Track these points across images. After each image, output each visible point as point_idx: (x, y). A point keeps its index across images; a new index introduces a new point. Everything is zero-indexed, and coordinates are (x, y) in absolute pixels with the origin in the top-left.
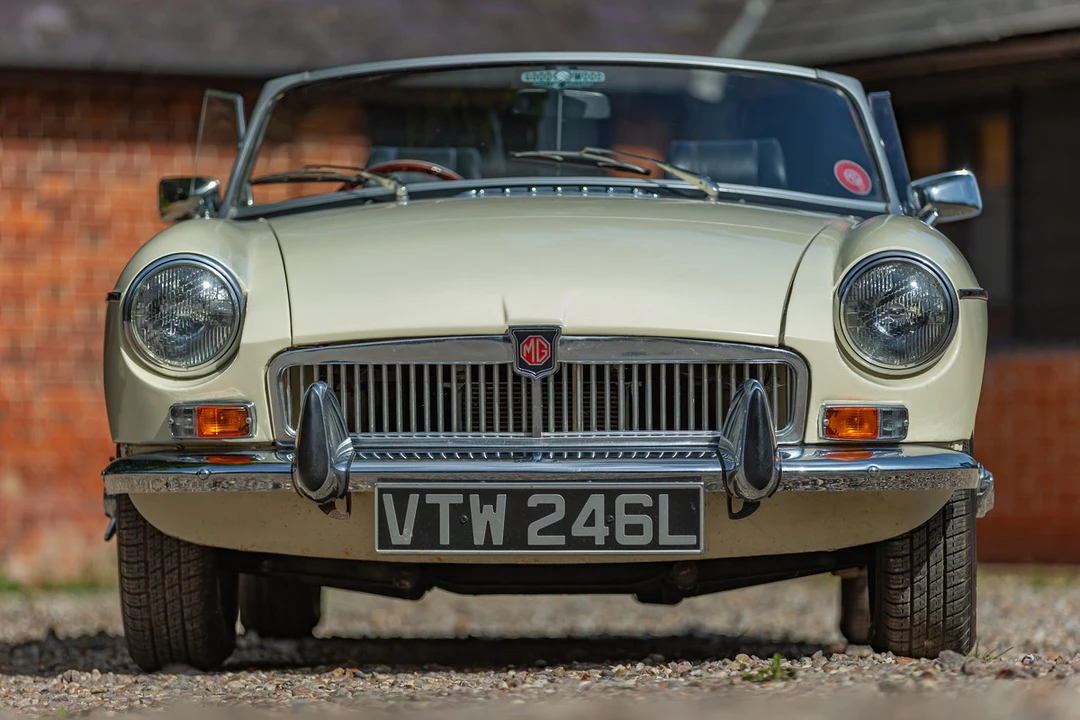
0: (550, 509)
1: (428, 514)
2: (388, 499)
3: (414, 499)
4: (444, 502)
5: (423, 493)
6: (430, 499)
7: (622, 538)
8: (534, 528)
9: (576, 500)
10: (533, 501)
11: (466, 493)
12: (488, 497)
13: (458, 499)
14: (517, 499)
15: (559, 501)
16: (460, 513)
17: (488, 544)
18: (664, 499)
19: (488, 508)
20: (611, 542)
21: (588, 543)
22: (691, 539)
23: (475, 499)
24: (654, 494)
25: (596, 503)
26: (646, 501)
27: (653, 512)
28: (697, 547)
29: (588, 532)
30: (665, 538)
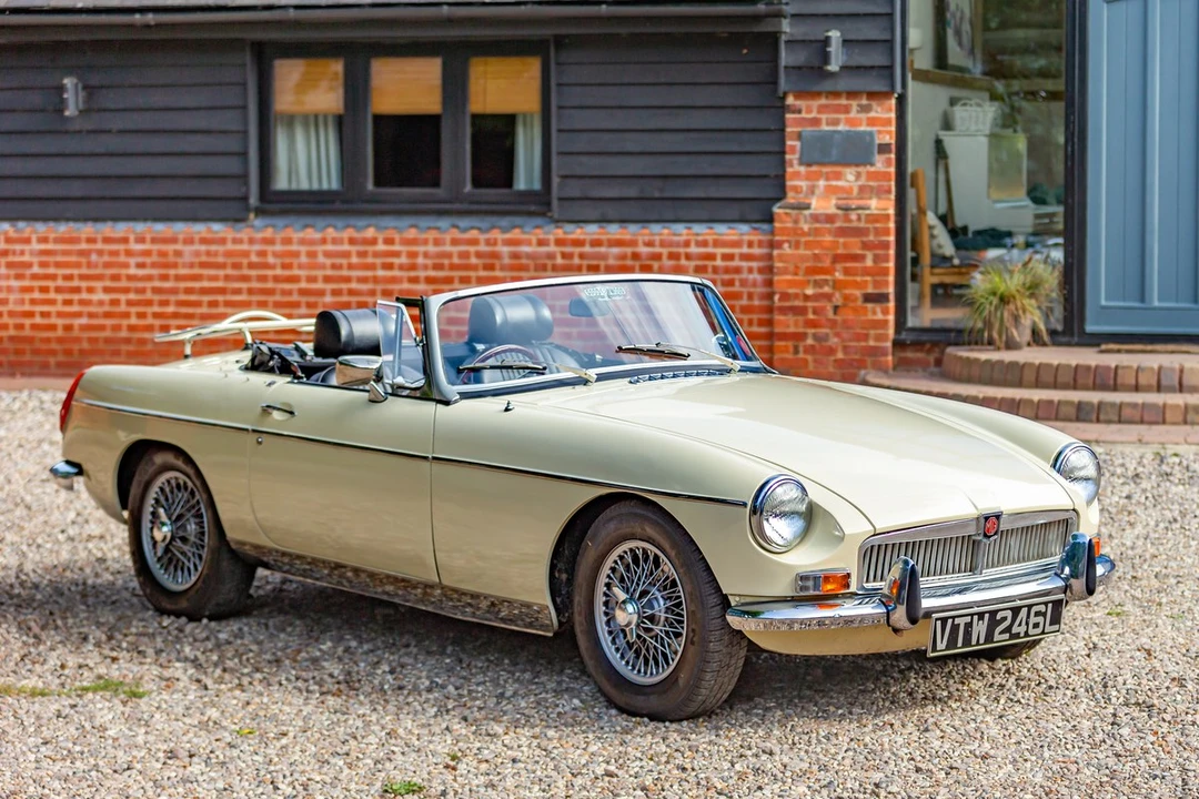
0: (1005, 619)
2: (939, 623)
3: (950, 621)
4: (962, 622)
5: (953, 618)
6: (957, 621)
7: (1031, 631)
9: (1016, 611)
10: (998, 617)
11: (972, 615)
12: (981, 616)
13: (968, 619)
14: (993, 613)
15: (1009, 614)
17: (978, 644)
19: (981, 622)
20: (1027, 634)
21: (1017, 636)
24: (1046, 604)
26: (1042, 608)
27: (1044, 614)
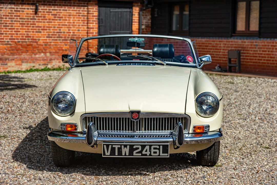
0: (138, 148)
1: (113, 149)
2: (105, 146)
3: (110, 146)
4: (117, 147)
5: (112, 145)
6: (114, 146)
7: (152, 154)
8: (135, 152)
10: (135, 147)
11: (121, 145)
12: (125, 146)
13: (119, 146)
15: (140, 147)
16: (120, 149)
17: (125, 155)
18: (161, 147)
19: (125, 148)
20: (150, 155)
21: (146, 155)
22: (167, 154)
23: (123, 146)
24: (159, 146)
25: (147, 147)
26: (158, 147)
27: (159, 149)
28: (168, 156)
29: (146, 153)
30: (161, 154)
